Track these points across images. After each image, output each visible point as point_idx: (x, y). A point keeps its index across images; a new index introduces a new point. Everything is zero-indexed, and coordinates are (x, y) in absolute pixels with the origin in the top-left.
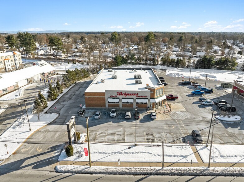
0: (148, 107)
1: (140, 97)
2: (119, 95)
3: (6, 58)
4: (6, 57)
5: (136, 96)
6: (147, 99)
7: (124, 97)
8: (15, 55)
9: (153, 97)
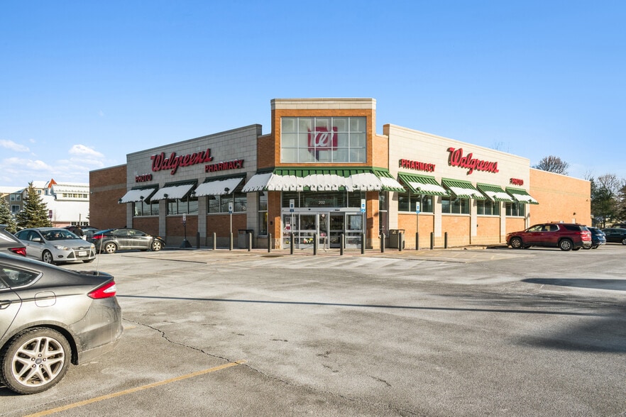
1: (217, 168)
2: (158, 168)
5: (202, 166)
6: (243, 176)
7: (170, 176)
9: (270, 165)
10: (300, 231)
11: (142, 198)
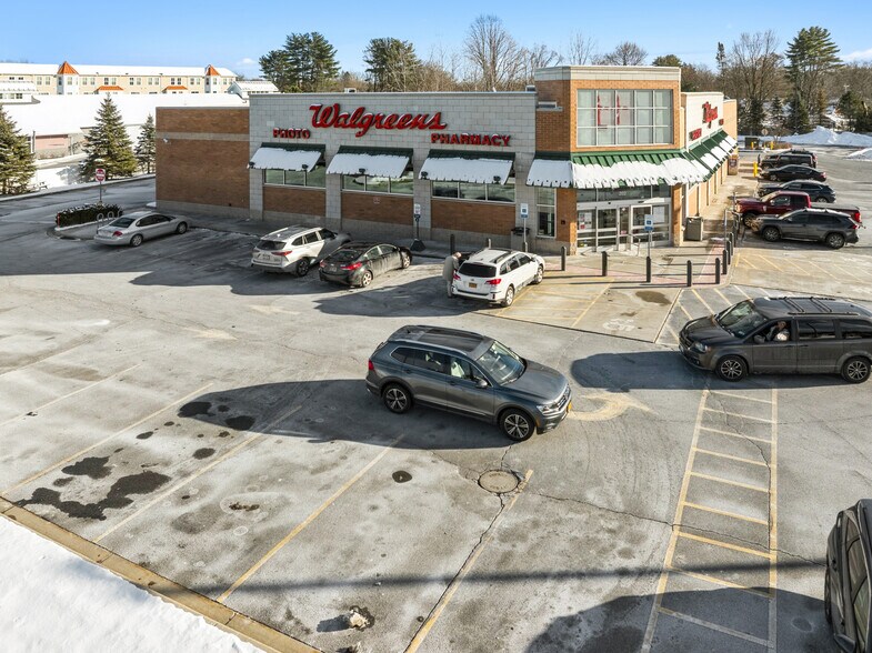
0: (518, 231)
1: (455, 140)
2: (324, 125)
3: (176, 84)
4: (176, 82)
5: (428, 133)
6: (510, 156)
7: (349, 136)
8: (212, 78)
9: (560, 149)
10: (598, 230)
11: (305, 167)
